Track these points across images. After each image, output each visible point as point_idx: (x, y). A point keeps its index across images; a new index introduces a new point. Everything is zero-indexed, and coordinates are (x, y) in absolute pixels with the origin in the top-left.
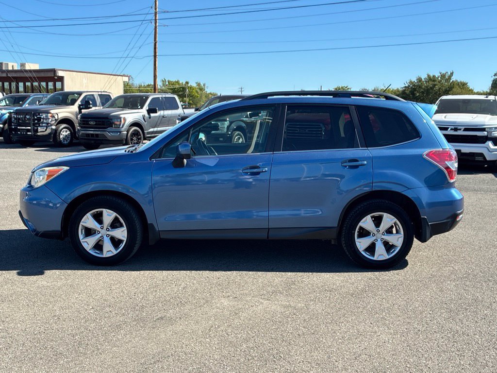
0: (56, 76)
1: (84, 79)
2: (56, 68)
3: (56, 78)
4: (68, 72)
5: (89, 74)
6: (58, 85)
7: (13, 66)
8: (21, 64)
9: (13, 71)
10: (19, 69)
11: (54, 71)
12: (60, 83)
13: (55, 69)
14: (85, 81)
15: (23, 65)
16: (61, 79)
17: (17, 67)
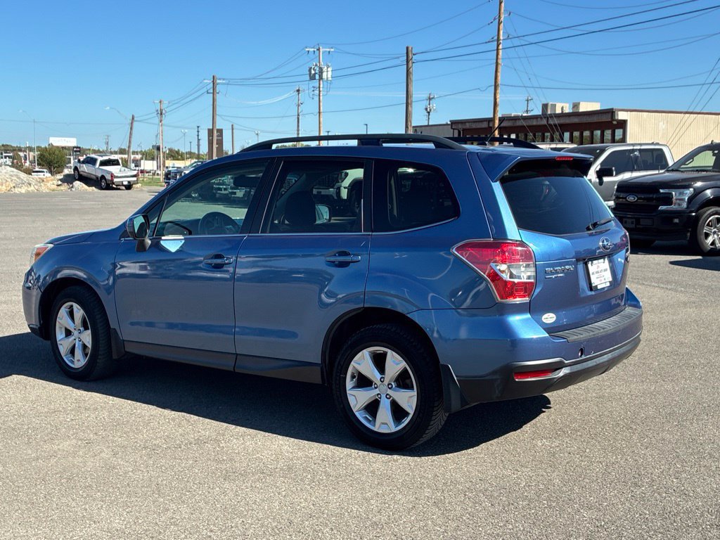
0: (616, 120)
1: (661, 124)
2: (615, 107)
3: (615, 123)
4: (634, 113)
5: (669, 114)
6: (619, 133)
7: (562, 108)
8: (573, 104)
9: (563, 115)
10: (571, 111)
11: (611, 112)
12: (621, 130)
13: (613, 109)
14: (662, 126)
15: (576, 105)
16: (623, 124)
17: (568, 110)
